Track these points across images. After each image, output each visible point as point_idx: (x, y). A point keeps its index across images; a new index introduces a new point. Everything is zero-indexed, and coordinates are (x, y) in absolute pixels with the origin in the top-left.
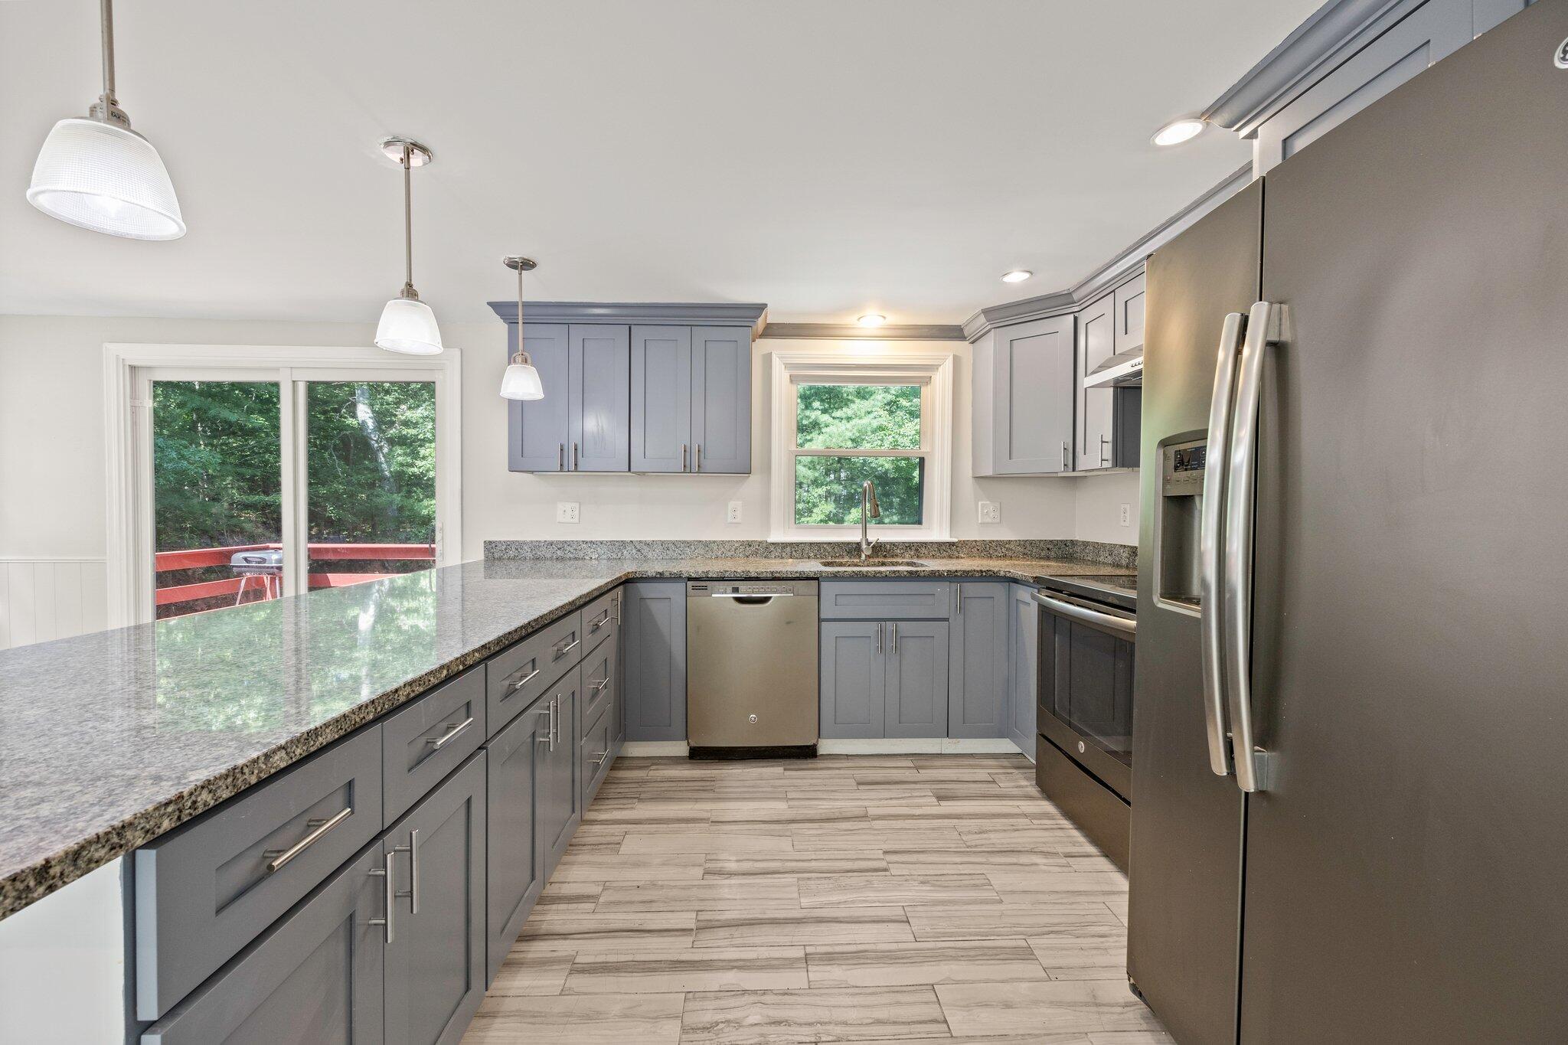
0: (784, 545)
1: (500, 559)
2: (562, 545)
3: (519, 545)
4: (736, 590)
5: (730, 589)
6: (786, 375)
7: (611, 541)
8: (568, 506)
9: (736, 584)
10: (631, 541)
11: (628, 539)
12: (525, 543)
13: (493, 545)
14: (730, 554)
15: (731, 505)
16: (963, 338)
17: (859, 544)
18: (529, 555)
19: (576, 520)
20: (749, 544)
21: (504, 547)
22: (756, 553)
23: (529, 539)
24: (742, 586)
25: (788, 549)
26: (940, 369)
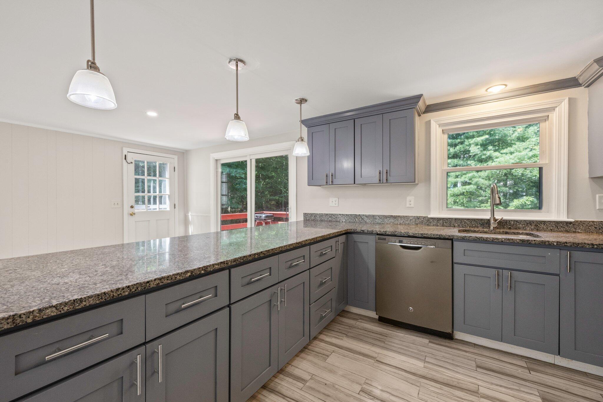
0: (439, 219)
1: (309, 220)
2: (331, 215)
3: (315, 215)
4: (400, 242)
5: (398, 241)
6: (440, 130)
7: (350, 215)
8: (334, 199)
9: (401, 238)
10: (359, 215)
11: (358, 214)
12: (317, 214)
13: (307, 215)
14: (407, 222)
15: (409, 198)
16: (579, 85)
17: (489, 221)
18: (319, 219)
19: (337, 205)
20: (418, 218)
21: (310, 216)
22: (422, 223)
23: (319, 213)
24: (405, 240)
25: (441, 221)
26: (557, 109)
